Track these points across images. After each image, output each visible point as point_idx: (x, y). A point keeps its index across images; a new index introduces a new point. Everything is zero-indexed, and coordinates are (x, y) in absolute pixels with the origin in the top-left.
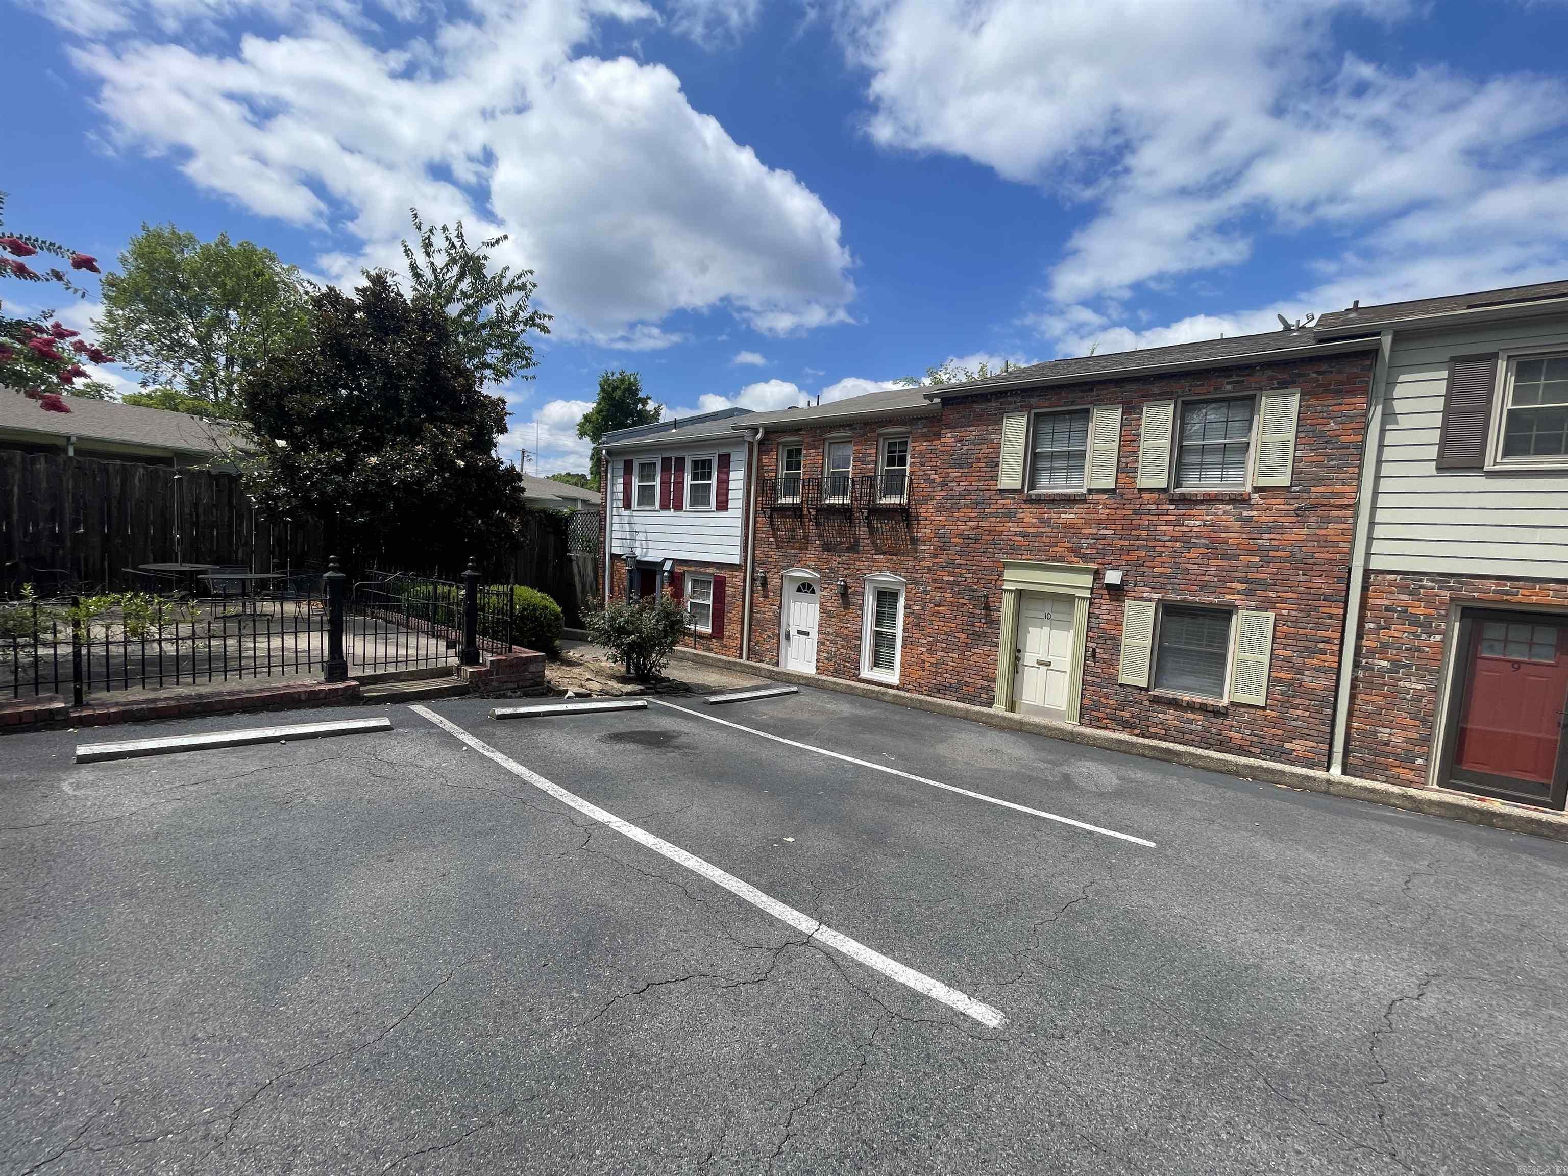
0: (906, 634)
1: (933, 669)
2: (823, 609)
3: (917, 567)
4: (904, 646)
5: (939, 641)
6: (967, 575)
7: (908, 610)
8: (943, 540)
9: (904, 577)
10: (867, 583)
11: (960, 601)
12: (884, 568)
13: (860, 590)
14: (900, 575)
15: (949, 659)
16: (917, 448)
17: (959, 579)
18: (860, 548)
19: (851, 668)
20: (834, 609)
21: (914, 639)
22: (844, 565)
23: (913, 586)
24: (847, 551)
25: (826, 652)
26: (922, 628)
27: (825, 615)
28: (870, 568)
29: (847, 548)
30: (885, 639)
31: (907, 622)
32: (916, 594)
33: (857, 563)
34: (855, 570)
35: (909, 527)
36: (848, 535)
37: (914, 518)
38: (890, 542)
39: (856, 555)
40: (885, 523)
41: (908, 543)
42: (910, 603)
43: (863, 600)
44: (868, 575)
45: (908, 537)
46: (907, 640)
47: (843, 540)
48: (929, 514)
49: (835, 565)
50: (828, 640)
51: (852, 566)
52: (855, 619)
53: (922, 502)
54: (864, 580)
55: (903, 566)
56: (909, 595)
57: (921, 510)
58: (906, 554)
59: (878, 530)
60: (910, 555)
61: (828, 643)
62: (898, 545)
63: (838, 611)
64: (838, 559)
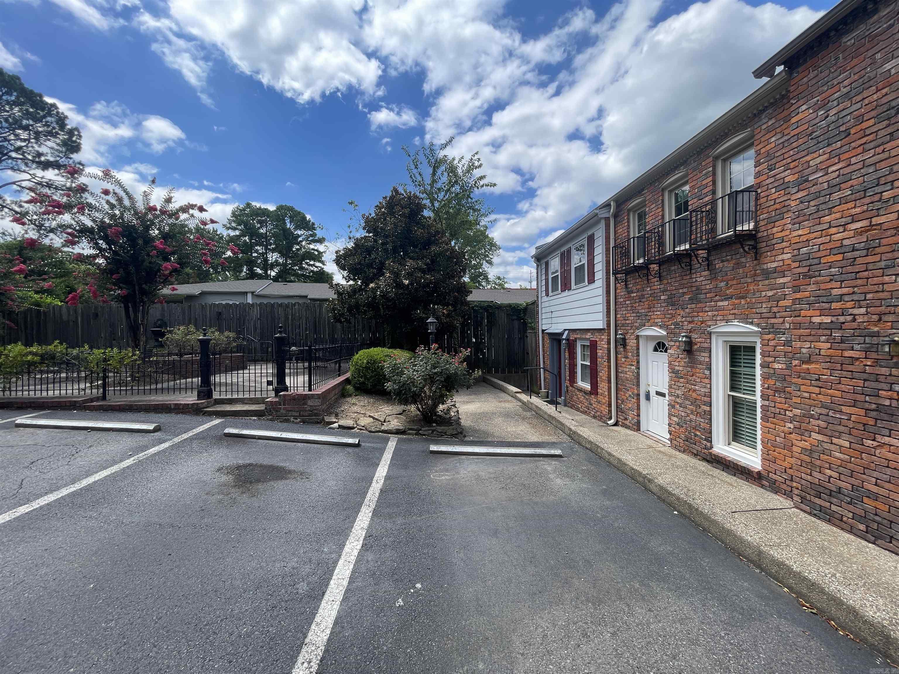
0: (767, 403)
1: (807, 459)
2: (672, 370)
3: (775, 310)
4: (765, 418)
5: (812, 417)
7: (766, 370)
9: (758, 325)
10: (714, 337)
11: (847, 354)
12: (730, 317)
13: (706, 345)
14: (752, 323)
15: (833, 447)
16: (763, 151)
17: (842, 319)
18: (702, 296)
19: (702, 438)
20: (681, 369)
21: (778, 410)
22: (688, 319)
23: (770, 336)
24: (690, 302)
25: (677, 416)
26: (788, 396)
27: (674, 375)
28: (714, 319)
29: (690, 299)
30: (745, 407)
31: (766, 386)
32: (776, 346)
33: (700, 314)
34: (699, 323)
35: (758, 258)
36: (689, 284)
37: (765, 244)
38: (735, 282)
39: (699, 305)
40: (727, 260)
41: (759, 279)
42: (766, 359)
43: (710, 357)
44: (712, 327)
45: (758, 272)
46: (768, 411)
47: (685, 290)
48: (787, 232)
49: (680, 320)
50: (678, 403)
51: (696, 319)
52: (703, 380)
53: (773, 219)
54: (710, 334)
55: (754, 310)
56: (766, 348)
57: (775, 230)
58: (758, 295)
59: (721, 271)
60: (764, 294)
61: (678, 406)
62: (745, 285)
63: (685, 371)
64: (682, 313)
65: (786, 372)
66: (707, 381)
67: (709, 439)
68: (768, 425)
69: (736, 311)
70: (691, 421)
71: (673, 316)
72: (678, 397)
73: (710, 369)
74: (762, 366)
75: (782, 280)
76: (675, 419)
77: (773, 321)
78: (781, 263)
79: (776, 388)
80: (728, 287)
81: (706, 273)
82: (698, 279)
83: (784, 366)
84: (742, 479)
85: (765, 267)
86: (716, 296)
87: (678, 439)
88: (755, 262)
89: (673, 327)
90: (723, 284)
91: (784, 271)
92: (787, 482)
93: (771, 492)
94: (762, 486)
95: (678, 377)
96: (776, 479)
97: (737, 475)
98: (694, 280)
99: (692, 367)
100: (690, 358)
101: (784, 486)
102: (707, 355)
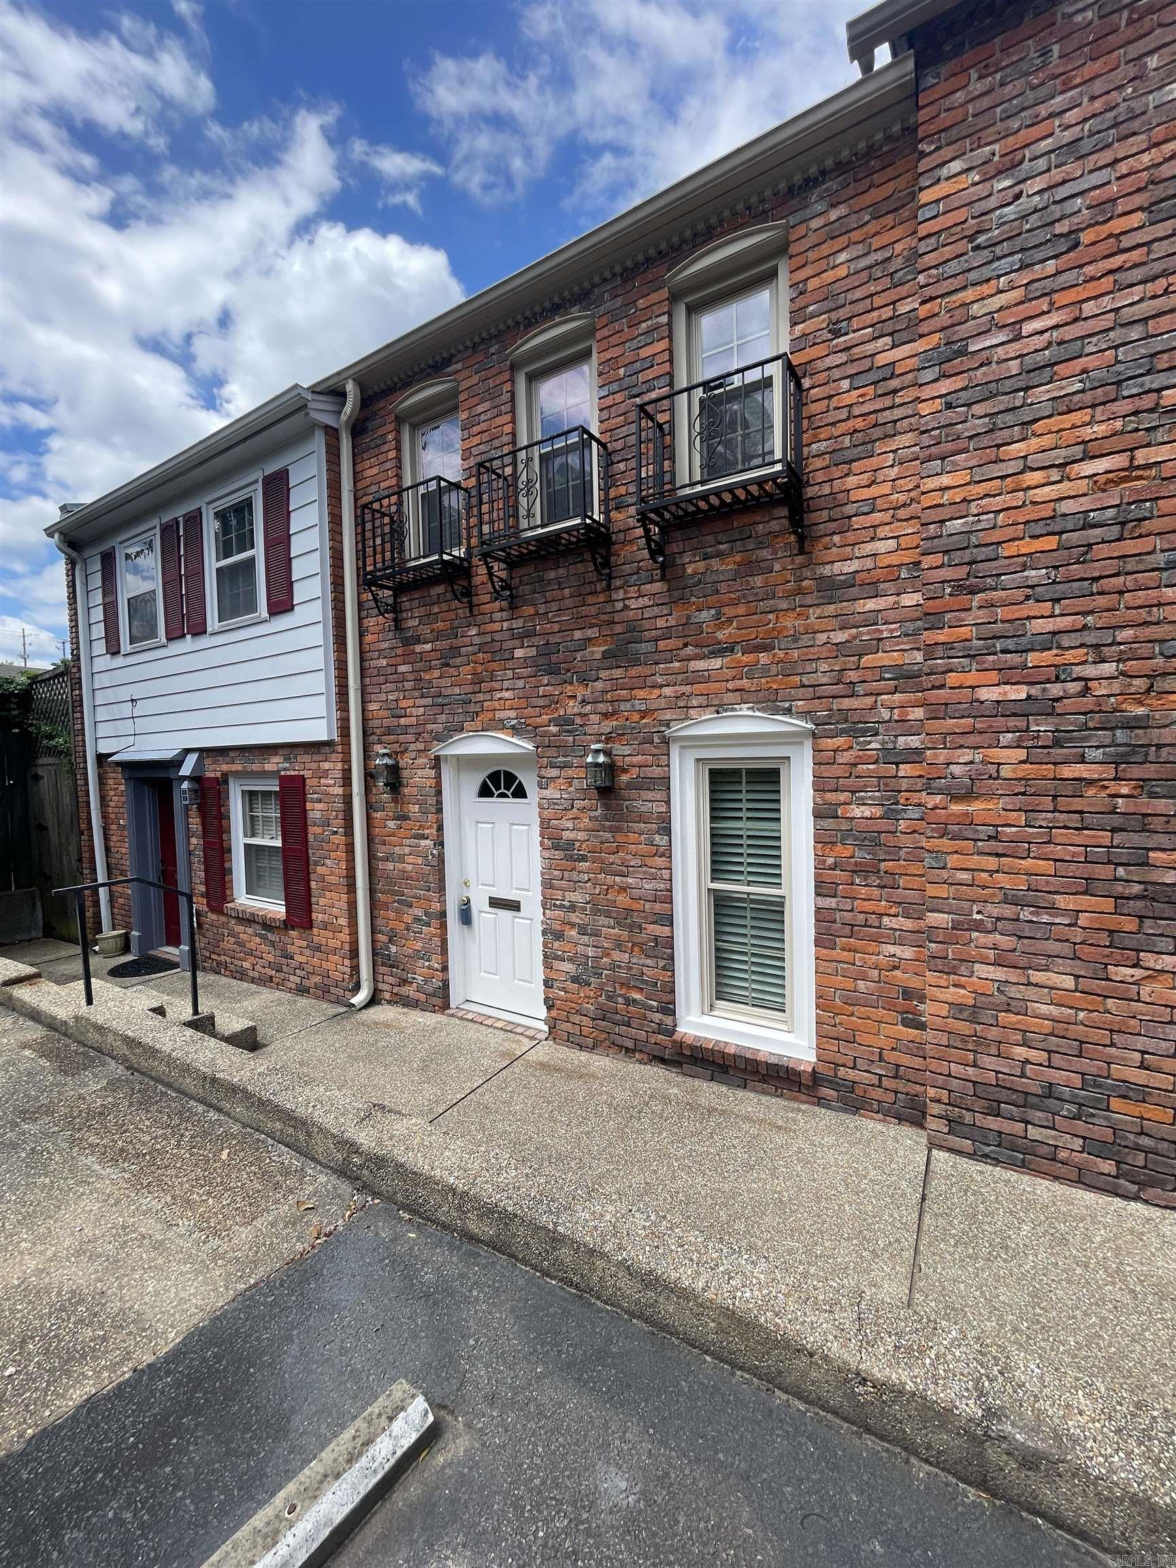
0: (831, 902)
1: (964, 1028)
2: (552, 839)
3: (853, 676)
4: (824, 939)
5: (978, 926)
6: (1090, 671)
7: (828, 823)
8: (967, 556)
9: (805, 715)
10: (674, 751)
11: (1067, 771)
12: (729, 697)
13: (656, 772)
14: (788, 711)
16: (813, 284)
17: (1055, 690)
18: (644, 647)
19: (650, 1008)
20: (581, 836)
21: (862, 916)
22: (602, 707)
23: (840, 741)
24: (607, 663)
25: (570, 960)
26: (888, 880)
27: (558, 854)
28: (682, 704)
29: (605, 656)
30: (748, 914)
31: (830, 861)
32: (855, 765)
33: (641, 693)
34: (636, 717)
35: (807, 548)
36: (605, 617)
37: (825, 514)
38: (741, 610)
39: (633, 672)
40: (720, 555)
41: (809, 601)
42: (832, 797)
43: (668, 802)
44: (675, 726)
45: (805, 583)
46: (834, 922)
47: (590, 633)
48: (886, 488)
49: (576, 710)
50: (573, 925)
51: (625, 706)
52: (649, 861)
53: (848, 455)
54: (666, 742)
55: (798, 678)
56: (827, 771)
57: (852, 481)
58: (805, 640)
59: (700, 582)
60: (822, 638)
61: (574, 933)
62: (771, 616)
63: (594, 842)
64: (581, 692)
65: (883, 825)
66: (659, 861)
67: (669, 1009)
68: (837, 954)
69: (745, 683)
70: (614, 967)
71: (553, 702)
72: (573, 908)
73: (667, 831)
74: (817, 815)
75: (871, 605)
76: (567, 967)
77: (846, 703)
78: (869, 563)
79: (856, 864)
80: (720, 621)
81: (658, 587)
82: (633, 604)
83: (878, 811)
84: (764, 1093)
85: (827, 570)
86: (686, 645)
87: (577, 1019)
88: (799, 559)
89: (553, 729)
90: (705, 615)
91: (878, 581)
92: (885, 1081)
93: (845, 1111)
94: (820, 1102)
95: (571, 858)
96: (857, 1079)
97: (750, 1084)
98: (619, 605)
99: (612, 830)
100: (607, 807)
101: (877, 1094)
102: (659, 795)
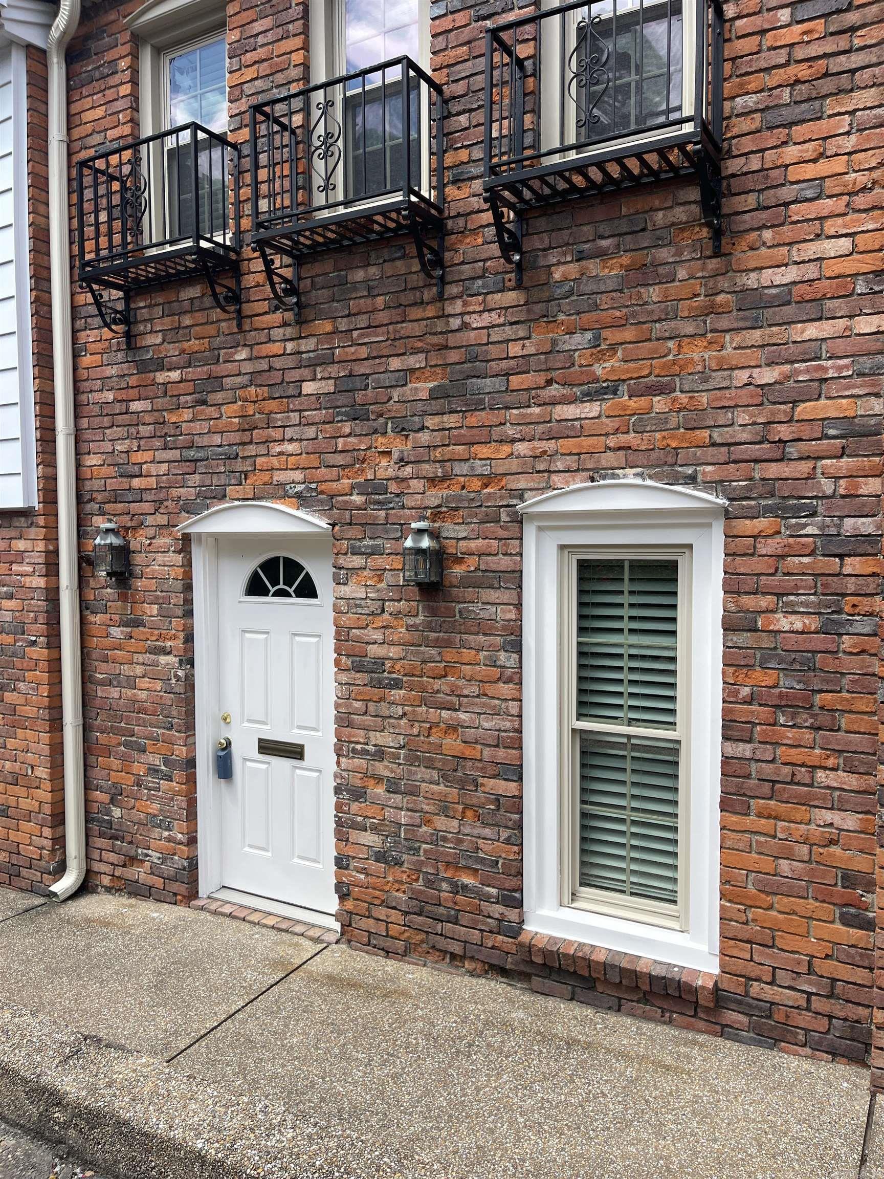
2: (352, 656)
4: (733, 801)
7: (743, 639)
10: (530, 533)
12: (609, 459)
13: (504, 563)
14: (691, 480)
18: (488, 384)
19: (487, 898)
20: (394, 652)
21: (787, 770)
22: (427, 469)
23: (763, 524)
24: (436, 406)
25: (375, 829)
26: (824, 719)
27: (361, 678)
28: (541, 467)
29: (434, 395)
30: (628, 765)
31: (745, 691)
32: (783, 557)
33: (483, 451)
34: (476, 484)
35: (725, 249)
36: (435, 339)
37: (751, 200)
38: (629, 334)
39: (473, 419)
40: (601, 254)
41: (724, 323)
42: (748, 601)
43: (519, 606)
44: (532, 499)
45: (720, 298)
46: (748, 776)
47: (415, 361)
48: (838, 166)
49: (390, 473)
50: (379, 779)
51: (461, 468)
52: (491, 689)
53: (788, 114)
54: (518, 520)
55: (706, 433)
56: (743, 565)
57: (791, 152)
58: (719, 379)
59: (571, 293)
60: (742, 376)
61: (380, 790)
62: (671, 344)
63: (413, 662)
64: (399, 447)
65: (819, 642)
66: (505, 689)
67: (514, 898)
68: (751, 821)
69: (631, 438)
70: (437, 838)
71: (359, 460)
72: (380, 754)
73: (517, 647)
74: (729, 627)
75: (812, 331)
76: (369, 838)
77: (773, 470)
78: (811, 271)
79: (781, 696)
81: (512, 297)
82: (476, 321)
83: (813, 623)
84: (648, 1018)
85: (751, 280)
86: (549, 382)
87: (381, 913)
88: (713, 264)
89: (357, 499)
91: (824, 297)
92: (816, 1003)
93: (759, 1044)
94: (724, 1031)
95: (378, 684)
96: (777, 999)
97: (626, 1006)
98: (455, 323)
99: (438, 644)
100: (433, 612)
101: (804, 1019)
102: (507, 596)
